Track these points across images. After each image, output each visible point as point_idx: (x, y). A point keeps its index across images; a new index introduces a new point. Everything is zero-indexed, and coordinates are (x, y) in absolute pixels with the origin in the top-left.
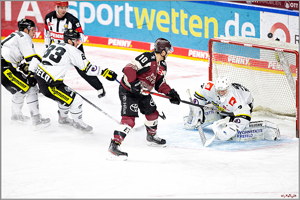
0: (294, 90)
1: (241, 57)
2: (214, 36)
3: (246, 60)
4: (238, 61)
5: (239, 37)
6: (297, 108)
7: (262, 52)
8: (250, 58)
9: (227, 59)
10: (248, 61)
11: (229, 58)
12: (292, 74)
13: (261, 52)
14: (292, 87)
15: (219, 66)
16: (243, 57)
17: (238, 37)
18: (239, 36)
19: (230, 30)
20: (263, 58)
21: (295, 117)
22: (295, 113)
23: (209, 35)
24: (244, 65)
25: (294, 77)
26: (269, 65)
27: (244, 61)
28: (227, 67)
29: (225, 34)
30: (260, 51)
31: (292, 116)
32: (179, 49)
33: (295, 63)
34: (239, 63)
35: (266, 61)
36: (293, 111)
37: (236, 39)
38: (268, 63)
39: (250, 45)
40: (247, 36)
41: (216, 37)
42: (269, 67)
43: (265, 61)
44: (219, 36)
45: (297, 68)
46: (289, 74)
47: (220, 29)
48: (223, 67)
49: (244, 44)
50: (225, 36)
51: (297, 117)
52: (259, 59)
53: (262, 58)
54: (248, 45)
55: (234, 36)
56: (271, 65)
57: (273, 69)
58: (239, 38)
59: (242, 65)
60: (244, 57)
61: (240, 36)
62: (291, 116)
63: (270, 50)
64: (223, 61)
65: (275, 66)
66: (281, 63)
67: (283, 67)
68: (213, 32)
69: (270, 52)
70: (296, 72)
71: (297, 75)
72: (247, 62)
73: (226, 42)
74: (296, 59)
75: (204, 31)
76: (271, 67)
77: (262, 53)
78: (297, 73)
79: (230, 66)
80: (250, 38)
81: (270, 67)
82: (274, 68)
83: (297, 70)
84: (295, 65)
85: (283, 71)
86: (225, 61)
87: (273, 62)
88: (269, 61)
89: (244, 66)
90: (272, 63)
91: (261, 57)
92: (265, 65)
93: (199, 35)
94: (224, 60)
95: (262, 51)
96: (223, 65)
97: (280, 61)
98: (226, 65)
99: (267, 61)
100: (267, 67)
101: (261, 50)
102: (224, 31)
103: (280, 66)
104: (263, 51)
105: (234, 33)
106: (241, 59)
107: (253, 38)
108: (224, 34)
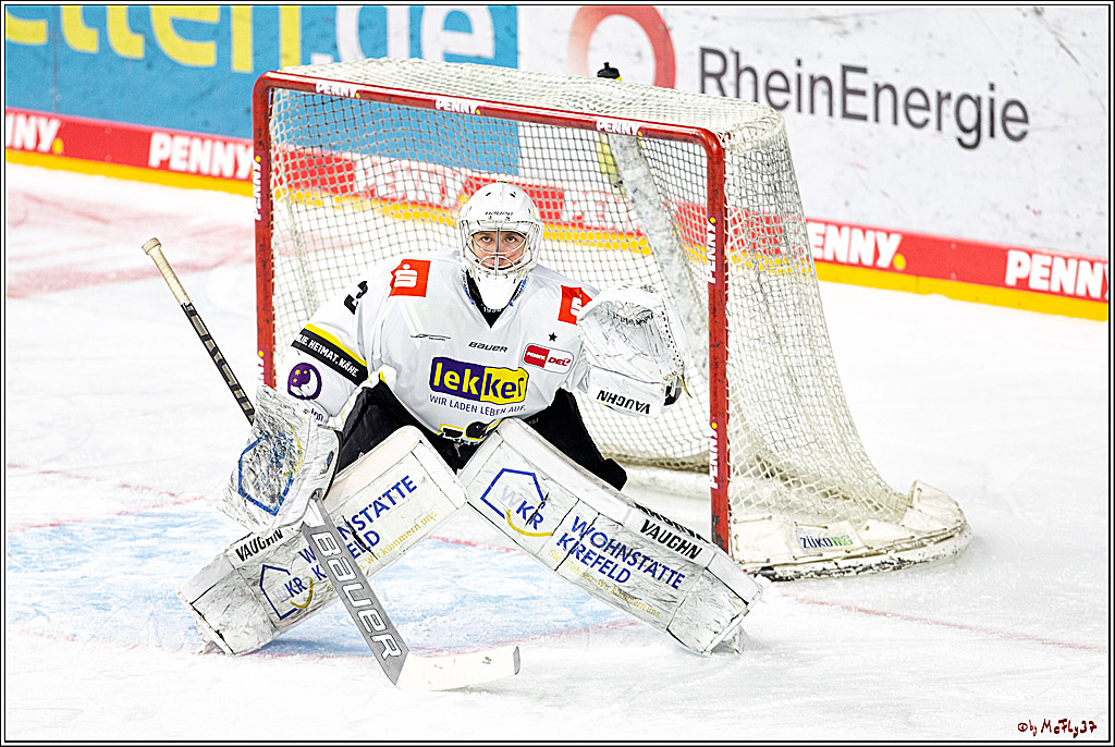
0: (697, 333)
1: (423, 166)
2: (283, 62)
3: (449, 182)
4: (405, 185)
5: (412, 66)
6: (714, 425)
7: (529, 140)
8: (469, 173)
9: (352, 177)
10: (459, 187)
11: (359, 175)
12: (684, 251)
13: (522, 141)
14: (689, 320)
15: (312, 214)
16: (431, 167)
17: (404, 64)
18: (412, 57)
19: (361, 28)
20: (535, 171)
21: (708, 473)
22: (707, 454)
23: (256, 54)
24: (438, 207)
25: (696, 266)
26: (569, 205)
27: (436, 189)
28: (351, 219)
29: (335, 47)
30: (521, 133)
31: (692, 470)
32: (100, 129)
33: (704, 192)
34: (411, 196)
35: (551, 183)
36: (696, 443)
37: (392, 72)
38: (562, 196)
39: (464, 105)
40: (450, 58)
41: (291, 68)
42: (565, 217)
43: (544, 183)
44: (306, 61)
45: (713, 220)
46: (672, 252)
47: (312, 24)
48: (332, 221)
49: (438, 98)
50: (337, 59)
51: (714, 472)
52: (517, 174)
53: (528, 171)
54: (457, 105)
55: (381, 60)
56: (577, 207)
57: (589, 224)
58: (410, 67)
59: (431, 205)
60: (439, 168)
61: (417, 59)
62: (687, 470)
63: (569, 130)
64: (329, 186)
65: (600, 208)
66: (630, 194)
67: (638, 213)
68: (276, 38)
69: (570, 136)
70: (709, 242)
71: (714, 258)
72: (451, 193)
73: (344, 89)
74: (705, 170)
75: (229, 34)
76: (579, 214)
77: (530, 145)
78: (714, 244)
79: (369, 215)
80: (467, 68)
81: (571, 214)
82: (594, 218)
83: (711, 227)
84: (704, 202)
85: (639, 234)
86: (344, 190)
87: (588, 188)
88: (565, 185)
89: (440, 213)
90: (582, 197)
91: (526, 165)
92: (548, 207)
93: (202, 54)
94: (338, 185)
95: (528, 134)
96: (330, 212)
97: (626, 185)
98: (348, 210)
99: (558, 185)
100: (558, 216)
101: (525, 129)
102: (334, 32)
103: (622, 208)
104: (535, 134)
105: (385, 43)
106: (425, 176)
107: (481, 67)
108: (333, 50)
